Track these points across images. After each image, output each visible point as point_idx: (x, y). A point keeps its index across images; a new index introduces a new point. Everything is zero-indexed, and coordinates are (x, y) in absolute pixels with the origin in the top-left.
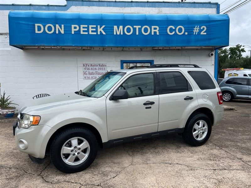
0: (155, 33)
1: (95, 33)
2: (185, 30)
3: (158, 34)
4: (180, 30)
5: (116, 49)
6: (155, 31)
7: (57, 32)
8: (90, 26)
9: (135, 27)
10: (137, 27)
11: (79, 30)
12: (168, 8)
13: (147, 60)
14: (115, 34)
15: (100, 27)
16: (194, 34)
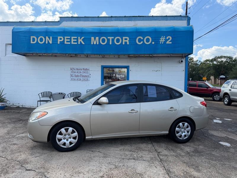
0: (126, 43)
1: (76, 43)
2: (152, 40)
3: (128, 43)
4: (148, 40)
5: (94, 56)
6: (126, 41)
7: (47, 43)
8: (72, 38)
9: (108, 38)
10: (111, 38)
11: (64, 41)
12: (143, 22)
13: (124, 65)
14: (92, 43)
15: (80, 38)
16: (160, 43)
